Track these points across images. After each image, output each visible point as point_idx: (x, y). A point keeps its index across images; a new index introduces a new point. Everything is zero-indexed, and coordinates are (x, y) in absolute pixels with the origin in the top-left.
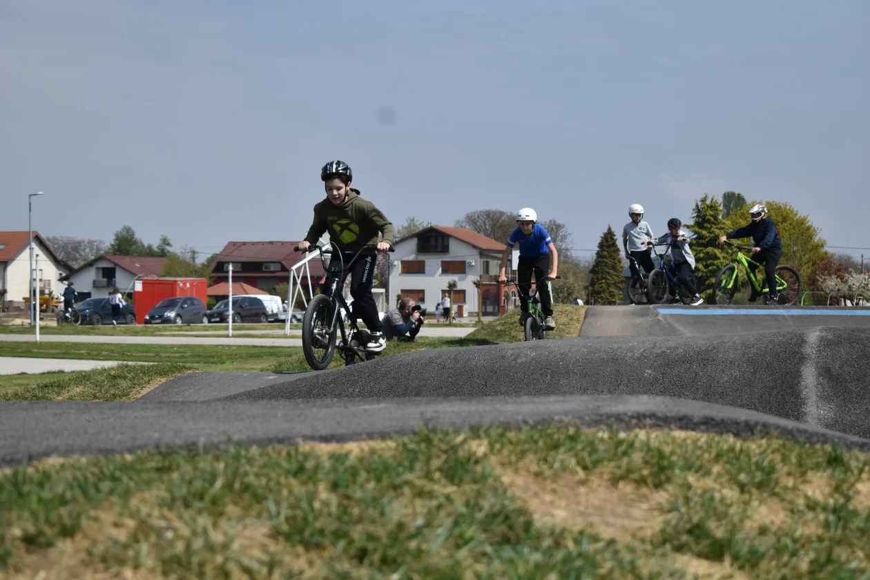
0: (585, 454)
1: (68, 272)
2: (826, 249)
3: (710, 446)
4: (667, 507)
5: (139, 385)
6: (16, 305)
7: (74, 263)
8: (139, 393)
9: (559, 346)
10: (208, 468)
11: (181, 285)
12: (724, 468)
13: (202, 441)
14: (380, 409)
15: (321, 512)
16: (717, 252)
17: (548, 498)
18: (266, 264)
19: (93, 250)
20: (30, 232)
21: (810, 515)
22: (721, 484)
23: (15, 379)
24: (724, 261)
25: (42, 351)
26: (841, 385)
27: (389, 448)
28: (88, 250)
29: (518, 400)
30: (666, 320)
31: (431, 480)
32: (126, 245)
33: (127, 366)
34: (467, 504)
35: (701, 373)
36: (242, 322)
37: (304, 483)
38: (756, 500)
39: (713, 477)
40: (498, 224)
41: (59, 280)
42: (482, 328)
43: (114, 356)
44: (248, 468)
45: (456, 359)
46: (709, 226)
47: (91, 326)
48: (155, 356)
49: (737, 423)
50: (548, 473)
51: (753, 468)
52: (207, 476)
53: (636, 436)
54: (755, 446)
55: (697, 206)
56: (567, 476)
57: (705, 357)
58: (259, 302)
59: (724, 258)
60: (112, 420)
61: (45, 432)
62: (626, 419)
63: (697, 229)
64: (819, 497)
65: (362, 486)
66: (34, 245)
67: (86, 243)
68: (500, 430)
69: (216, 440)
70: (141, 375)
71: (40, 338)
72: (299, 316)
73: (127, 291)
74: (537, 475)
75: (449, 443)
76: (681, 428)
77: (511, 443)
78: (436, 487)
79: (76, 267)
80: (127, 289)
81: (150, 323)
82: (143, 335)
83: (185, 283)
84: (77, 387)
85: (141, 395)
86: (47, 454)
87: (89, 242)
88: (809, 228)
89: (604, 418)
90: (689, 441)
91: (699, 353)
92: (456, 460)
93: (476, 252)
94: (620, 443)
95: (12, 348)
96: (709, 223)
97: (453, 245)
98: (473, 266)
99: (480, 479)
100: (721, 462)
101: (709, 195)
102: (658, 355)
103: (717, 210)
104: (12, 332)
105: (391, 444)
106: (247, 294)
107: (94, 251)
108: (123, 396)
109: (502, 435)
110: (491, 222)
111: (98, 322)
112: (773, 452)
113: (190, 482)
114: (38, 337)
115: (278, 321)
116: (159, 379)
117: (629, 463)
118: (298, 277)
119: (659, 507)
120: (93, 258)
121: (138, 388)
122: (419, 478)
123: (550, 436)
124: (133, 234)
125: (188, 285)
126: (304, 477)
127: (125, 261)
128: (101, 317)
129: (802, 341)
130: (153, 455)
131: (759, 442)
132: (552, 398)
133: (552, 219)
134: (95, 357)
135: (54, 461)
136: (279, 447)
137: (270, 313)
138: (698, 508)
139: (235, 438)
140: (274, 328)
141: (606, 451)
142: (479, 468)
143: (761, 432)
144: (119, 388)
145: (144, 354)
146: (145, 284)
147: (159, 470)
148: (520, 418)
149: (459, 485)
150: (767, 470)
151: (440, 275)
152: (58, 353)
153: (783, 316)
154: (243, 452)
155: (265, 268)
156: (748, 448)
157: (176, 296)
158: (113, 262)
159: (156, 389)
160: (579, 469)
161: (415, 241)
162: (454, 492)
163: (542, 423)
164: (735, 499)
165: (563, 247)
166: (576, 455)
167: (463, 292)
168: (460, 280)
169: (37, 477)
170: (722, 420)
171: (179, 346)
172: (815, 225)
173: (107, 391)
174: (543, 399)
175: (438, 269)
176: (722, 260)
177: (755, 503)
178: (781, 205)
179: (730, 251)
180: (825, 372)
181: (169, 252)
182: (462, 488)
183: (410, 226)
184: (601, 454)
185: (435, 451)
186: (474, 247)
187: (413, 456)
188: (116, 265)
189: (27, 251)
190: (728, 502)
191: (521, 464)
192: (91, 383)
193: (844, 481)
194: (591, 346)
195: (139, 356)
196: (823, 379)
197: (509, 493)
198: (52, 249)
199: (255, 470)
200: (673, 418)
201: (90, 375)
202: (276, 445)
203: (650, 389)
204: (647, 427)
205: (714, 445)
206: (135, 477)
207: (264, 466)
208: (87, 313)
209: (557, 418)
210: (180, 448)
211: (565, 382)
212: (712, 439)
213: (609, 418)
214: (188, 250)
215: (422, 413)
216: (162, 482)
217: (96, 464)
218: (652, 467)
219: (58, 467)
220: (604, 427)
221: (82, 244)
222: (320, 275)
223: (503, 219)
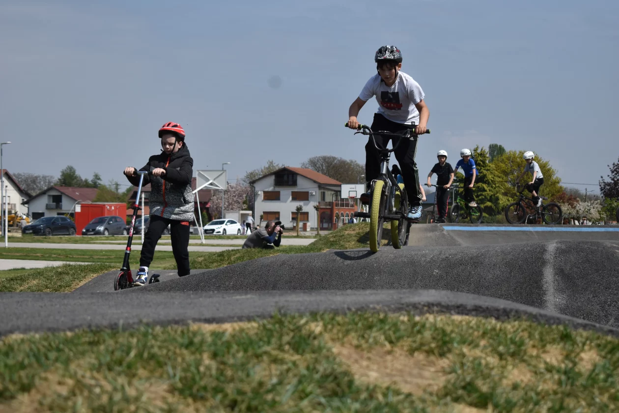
0: (391, 333)
1: (28, 198)
2: (561, 184)
3: (478, 327)
4: (448, 370)
5: (78, 279)
7: (32, 192)
8: (78, 284)
10: (125, 342)
11: (108, 207)
12: (488, 342)
13: (121, 322)
14: (248, 299)
15: (205, 374)
16: (485, 186)
17: (365, 363)
19: (46, 182)
21: (548, 376)
22: (486, 354)
24: (490, 192)
25: (9, 254)
26: (571, 281)
27: (253, 328)
28: (42, 183)
29: (344, 292)
30: (449, 234)
31: (283, 351)
32: (69, 179)
33: (69, 265)
34: (308, 368)
35: (473, 272)
37: (193, 353)
38: (511, 365)
39: (480, 348)
40: (332, 166)
41: (22, 204)
42: (320, 240)
43: (60, 258)
44: (153, 342)
45: (301, 262)
47: (44, 236)
48: (89, 258)
49: (498, 310)
50: (365, 346)
51: (509, 342)
52: (125, 348)
53: (427, 319)
54: (509, 327)
56: (378, 348)
57: (476, 261)
59: (490, 190)
60: (58, 306)
61: (11, 315)
62: (420, 307)
64: (554, 362)
65: (234, 356)
66: (4, 179)
67: (41, 178)
68: (331, 315)
69: (131, 321)
70: (79, 272)
73: (70, 212)
74: (357, 347)
75: (295, 324)
76: (458, 313)
77: (339, 324)
78: (286, 356)
79: (34, 194)
80: (69, 210)
81: (86, 234)
82: (81, 243)
83: (111, 207)
84: (34, 280)
85: (79, 286)
86: (11, 332)
87: (43, 177)
88: (549, 170)
89: (405, 306)
90: (464, 323)
91: (471, 258)
92: (300, 337)
93: (316, 185)
94: (415, 324)
96: (480, 166)
97: (300, 181)
98: (314, 195)
99: (317, 350)
100: (486, 338)
101: (479, 146)
102: (443, 260)
103: (485, 157)
105: (255, 325)
107: (47, 184)
108: (66, 287)
109: (333, 319)
110: (327, 164)
111: (49, 234)
112: (523, 331)
113: (113, 352)
114: (7, 244)
116: (92, 275)
117: (422, 338)
119: (442, 370)
120: (46, 188)
121: (77, 281)
122: (274, 349)
123: (367, 319)
124: (74, 172)
125: (113, 208)
126: (193, 349)
127: (68, 191)
128: (51, 230)
129: (544, 250)
130: (86, 332)
131: (513, 323)
132: (368, 292)
134: (47, 259)
135: (16, 337)
136: (176, 327)
138: (470, 371)
139: (145, 320)
141: (405, 330)
142: (316, 342)
143: (514, 316)
144: (64, 281)
145: (82, 257)
146: (83, 207)
147: (91, 343)
148: (346, 306)
149: (302, 355)
150: (518, 343)
151: (291, 201)
152: (21, 256)
153: (530, 232)
154: (150, 331)
156: (505, 328)
157: (104, 215)
158: (59, 191)
159: (90, 282)
160: (387, 343)
161: (273, 178)
162: (300, 359)
163: (362, 309)
164: (496, 364)
166: (384, 333)
167: (307, 214)
168: (304, 205)
169: (4, 349)
170: (487, 308)
171: (107, 251)
172: (553, 168)
173: (55, 283)
174: (362, 292)
175: (289, 198)
176: (488, 192)
177: (510, 367)
179: (494, 186)
180: (560, 272)
181: (100, 184)
182: (304, 357)
183: (269, 167)
184: (402, 333)
185: (285, 330)
186: (315, 182)
187: (270, 333)
188: (62, 193)
190: (491, 366)
191: (345, 339)
192: (44, 277)
193: (572, 351)
194: (396, 253)
195: (78, 258)
196: (558, 277)
197: (338, 360)
198: (17, 182)
199: (158, 343)
200: (453, 306)
201: (43, 272)
202: (173, 325)
203: (437, 284)
204: (435, 312)
205: (481, 326)
206: (74, 349)
207: (165, 341)
208: (41, 227)
209: (371, 306)
210: (106, 327)
211: (379, 278)
212: (480, 321)
213: (408, 306)
214: (114, 183)
215: (276, 302)
216: (93, 352)
217: (46, 339)
218: (438, 341)
219: (19, 341)
220: (404, 312)
221: (38, 178)
222: (207, 201)
223: (335, 162)
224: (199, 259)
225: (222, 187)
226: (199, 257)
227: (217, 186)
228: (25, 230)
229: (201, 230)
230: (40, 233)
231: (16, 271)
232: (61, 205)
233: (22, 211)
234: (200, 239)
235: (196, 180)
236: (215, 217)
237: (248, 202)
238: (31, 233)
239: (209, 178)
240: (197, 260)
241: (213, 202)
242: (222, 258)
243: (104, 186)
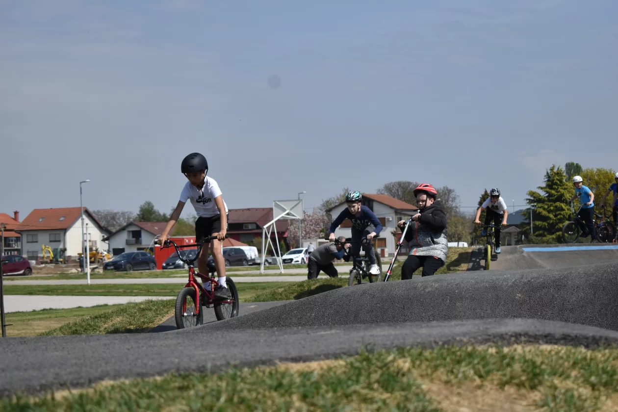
0: (480, 367)
1: (109, 234)
3: (568, 357)
4: (540, 403)
5: (160, 315)
6: (72, 259)
7: (112, 228)
8: (161, 320)
9: (455, 279)
10: (215, 387)
11: (187, 241)
12: (579, 373)
13: (209, 365)
14: (332, 334)
16: (563, 205)
17: (455, 399)
18: (246, 224)
19: (125, 218)
20: (81, 208)
22: (578, 385)
23: (75, 311)
24: (568, 212)
25: (92, 291)
27: (341, 366)
28: (121, 219)
29: (429, 324)
30: (529, 256)
31: (372, 389)
32: (148, 214)
33: (152, 301)
34: (398, 407)
35: (557, 295)
36: (231, 266)
37: (282, 395)
38: (604, 395)
39: (572, 379)
40: (407, 191)
41: (102, 240)
43: (143, 293)
44: (242, 385)
45: (382, 291)
46: (556, 187)
47: (125, 272)
48: (170, 292)
49: (587, 338)
50: (454, 381)
51: (600, 372)
52: (214, 393)
53: (515, 350)
54: (600, 355)
55: (548, 173)
56: (468, 383)
57: (559, 284)
58: (242, 251)
59: (568, 209)
60: (145, 348)
61: (99, 360)
62: (508, 337)
63: (548, 190)
65: (323, 396)
66: (84, 217)
67: (120, 214)
68: (419, 351)
69: (218, 363)
70: (162, 307)
71: (90, 282)
72: (270, 261)
73: (150, 247)
74: (447, 382)
75: (383, 361)
76: (547, 343)
77: (427, 360)
78: (376, 394)
79: (114, 231)
80: (149, 245)
81: (166, 269)
82: (162, 277)
83: (190, 240)
84: (118, 317)
85: (162, 322)
86: (101, 378)
87: (122, 213)
89: (491, 337)
90: (553, 353)
91: (554, 281)
92: (389, 374)
93: (393, 211)
94: (504, 357)
95: (72, 289)
96: (557, 185)
97: (376, 207)
98: (390, 221)
99: (406, 388)
100: (577, 368)
101: (556, 166)
102: (525, 284)
103: (562, 176)
104: (71, 278)
105: (342, 362)
106: (233, 246)
107: (126, 220)
108: (150, 323)
109: (420, 354)
110: (402, 190)
111: (130, 269)
112: (614, 359)
113: (203, 398)
114: (89, 281)
115: (255, 264)
117: (512, 371)
118: (269, 233)
119: (535, 404)
120: (125, 224)
121: (160, 317)
122: (363, 388)
123: (454, 353)
124: (152, 207)
126: (282, 391)
127: (147, 225)
128: (132, 265)
130: (175, 376)
131: (603, 352)
132: (453, 323)
133: (445, 186)
134: (129, 294)
135: (107, 383)
136: (263, 367)
137: (250, 259)
138: (562, 403)
139: (233, 362)
140: (252, 269)
141: (495, 363)
142: (405, 379)
143: (604, 343)
144: (147, 317)
147: (181, 389)
148: (432, 339)
149: (391, 392)
150: (610, 373)
152: (103, 292)
153: (612, 250)
154: (239, 373)
155: (246, 227)
156: (596, 357)
158: (139, 227)
159: (173, 317)
160: (476, 378)
162: (389, 398)
163: (448, 342)
164: (588, 395)
165: (454, 205)
166: (474, 368)
167: (384, 240)
169: (96, 398)
170: (576, 336)
173: (138, 320)
174: (446, 323)
176: (567, 211)
177: (603, 398)
178: (608, 170)
182: (393, 395)
184: (491, 367)
185: (373, 368)
186: (391, 207)
187: (358, 372)
188: (141, 228)
189: (80, 221)
190: (584, 397)
191: (434, 375)
192: (127, 314)
194: (477, 278)
195: (160, 292)
197: (428, 397)
198: (96, 218)
199: (247, 386)
200: (541, 336)
201: (126, 309)
202: (260, 366)
203: (520, 308)
204: (523, 343)
205: (571, 356)
206: (164, 395)
207: (253, 384)
208: (122, 263)
209: (458, 338)
210: (194, 370)
211: (460, 304)
212: (570, 351)
213: (494, 337)
214: (192, 217)
215: (363, 338)
216: (183, 398)
217: (136, 385)
218: (528, 374)
219: (110, 388)
220: (492, 344)
221: (118, 215)
222: (284, 230)
223: (411, 187)
224: (279, 290)
225: (298, 216)
226: (279, 288)
227: (293, 216)
228: (106, 266)
229: (279, 260)
230: (121, 269)
231: (99, 308)
232: (141, 240)
233: (103, 247)
234: (279, 269)
235: (272, 210)
236: (293, 246)
237: (325, 230)
238: (112, 269)
239: (286, 209)
240: (276, 291)
241: (291, 232)
242: (303, 288)
243: (183, 220)
